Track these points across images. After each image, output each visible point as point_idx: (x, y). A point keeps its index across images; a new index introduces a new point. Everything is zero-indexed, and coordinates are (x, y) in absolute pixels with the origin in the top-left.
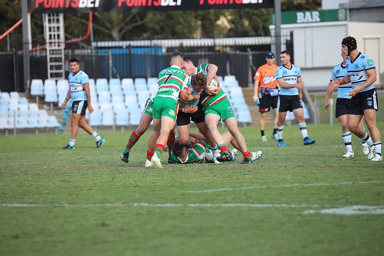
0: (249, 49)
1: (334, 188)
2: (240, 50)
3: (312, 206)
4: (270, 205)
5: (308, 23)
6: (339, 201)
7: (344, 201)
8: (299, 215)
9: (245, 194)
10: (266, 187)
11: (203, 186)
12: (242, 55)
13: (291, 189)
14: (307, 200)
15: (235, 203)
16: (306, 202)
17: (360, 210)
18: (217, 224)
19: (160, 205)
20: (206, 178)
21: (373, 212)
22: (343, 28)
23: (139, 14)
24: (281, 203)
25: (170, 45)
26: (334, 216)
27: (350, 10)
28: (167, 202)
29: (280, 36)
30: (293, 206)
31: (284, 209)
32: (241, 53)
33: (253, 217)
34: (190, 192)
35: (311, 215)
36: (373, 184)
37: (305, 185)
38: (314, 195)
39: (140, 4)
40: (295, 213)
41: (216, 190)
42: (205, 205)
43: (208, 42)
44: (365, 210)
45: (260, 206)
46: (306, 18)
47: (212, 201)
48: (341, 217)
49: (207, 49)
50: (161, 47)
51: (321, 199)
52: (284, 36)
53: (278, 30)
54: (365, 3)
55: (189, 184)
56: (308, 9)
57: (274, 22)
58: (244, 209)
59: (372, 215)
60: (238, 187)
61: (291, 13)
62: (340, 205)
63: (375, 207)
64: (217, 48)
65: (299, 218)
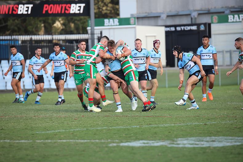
0: (74, 42)
1: (128, 130)
2: (69, 43)
3: (115, 141)
4: (89, 141)
5: (111, 26)
6: (131, 138)
7: (134, 138)
8: (107, 147)
9: (72, 134)
10: (86, 129)
11: (45, 128)
12: (70, 46)
13: (101, 130)
14: (112, 137)
15: (66, 139)
16: (111, 138)
17: (144, 143)
18: (55, 153)
19: (17, 141)
20: (47, 124)
21: (152, 145)
22: (133, 29)
23: (3, 19)
24: (96, 139)
25: (24, 39)
26: (128, 147)
27: (138, 18)
28: (22, 139)
29: (94, 34)
30: (103, 141)
31: (97, 143)
32: (69, 44)
33: (78, 148)
34: (37, 133)
35: (114, 147)
36: (152, 127)
37: (110, 128)
38: (116, 134)
39: (4, 13)
40: (104, 146)
41: (54, 131)
42: (47, 141)
43: (48, 37)
44: (147, 143)
45: (82, 141)
46: (110, 23)
47: (52, 138)
48: (133, 148)
49: (47, 42)
50: (18, 40)
51: (120, 137)
52: (96, 34)
53: (92, 30)
54: (147, 14)
55: (36, 128)
56: (111, 17)
57: (90, 25)
58: (72, 143)
59: (151, 147)
60: (68, 130)
61: (101, 19)
62: (132, 140)
63: (153, 141)
64: (54, 41)
65: (106, 149)
